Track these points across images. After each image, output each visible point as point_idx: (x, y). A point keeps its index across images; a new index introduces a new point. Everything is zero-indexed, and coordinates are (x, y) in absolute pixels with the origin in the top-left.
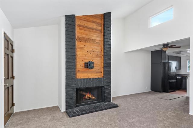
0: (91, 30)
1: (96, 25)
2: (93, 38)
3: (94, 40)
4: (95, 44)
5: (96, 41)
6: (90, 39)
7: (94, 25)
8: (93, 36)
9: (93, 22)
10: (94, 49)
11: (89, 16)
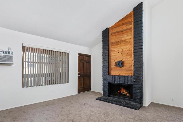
0: (121, 33)
1: (126, 26)
2: (123, 39)
3: (125, 40)
4: (126, 44)
5: (126, 41)
6: (121, 41)
7: (125, 26)
8: (123, 37)
9: (123, 24)
10: (124, 49)
11: (120, 21)
